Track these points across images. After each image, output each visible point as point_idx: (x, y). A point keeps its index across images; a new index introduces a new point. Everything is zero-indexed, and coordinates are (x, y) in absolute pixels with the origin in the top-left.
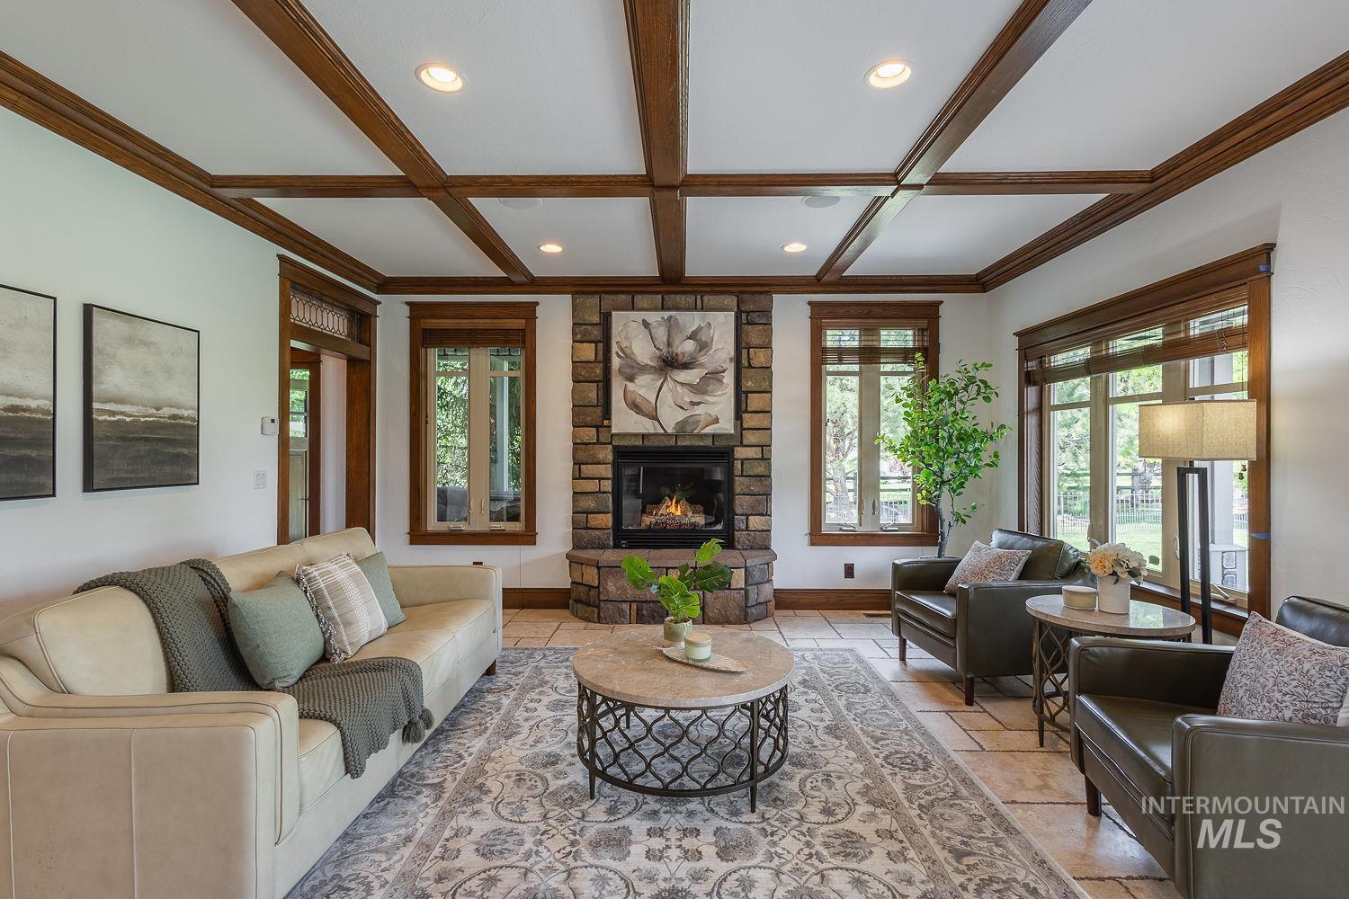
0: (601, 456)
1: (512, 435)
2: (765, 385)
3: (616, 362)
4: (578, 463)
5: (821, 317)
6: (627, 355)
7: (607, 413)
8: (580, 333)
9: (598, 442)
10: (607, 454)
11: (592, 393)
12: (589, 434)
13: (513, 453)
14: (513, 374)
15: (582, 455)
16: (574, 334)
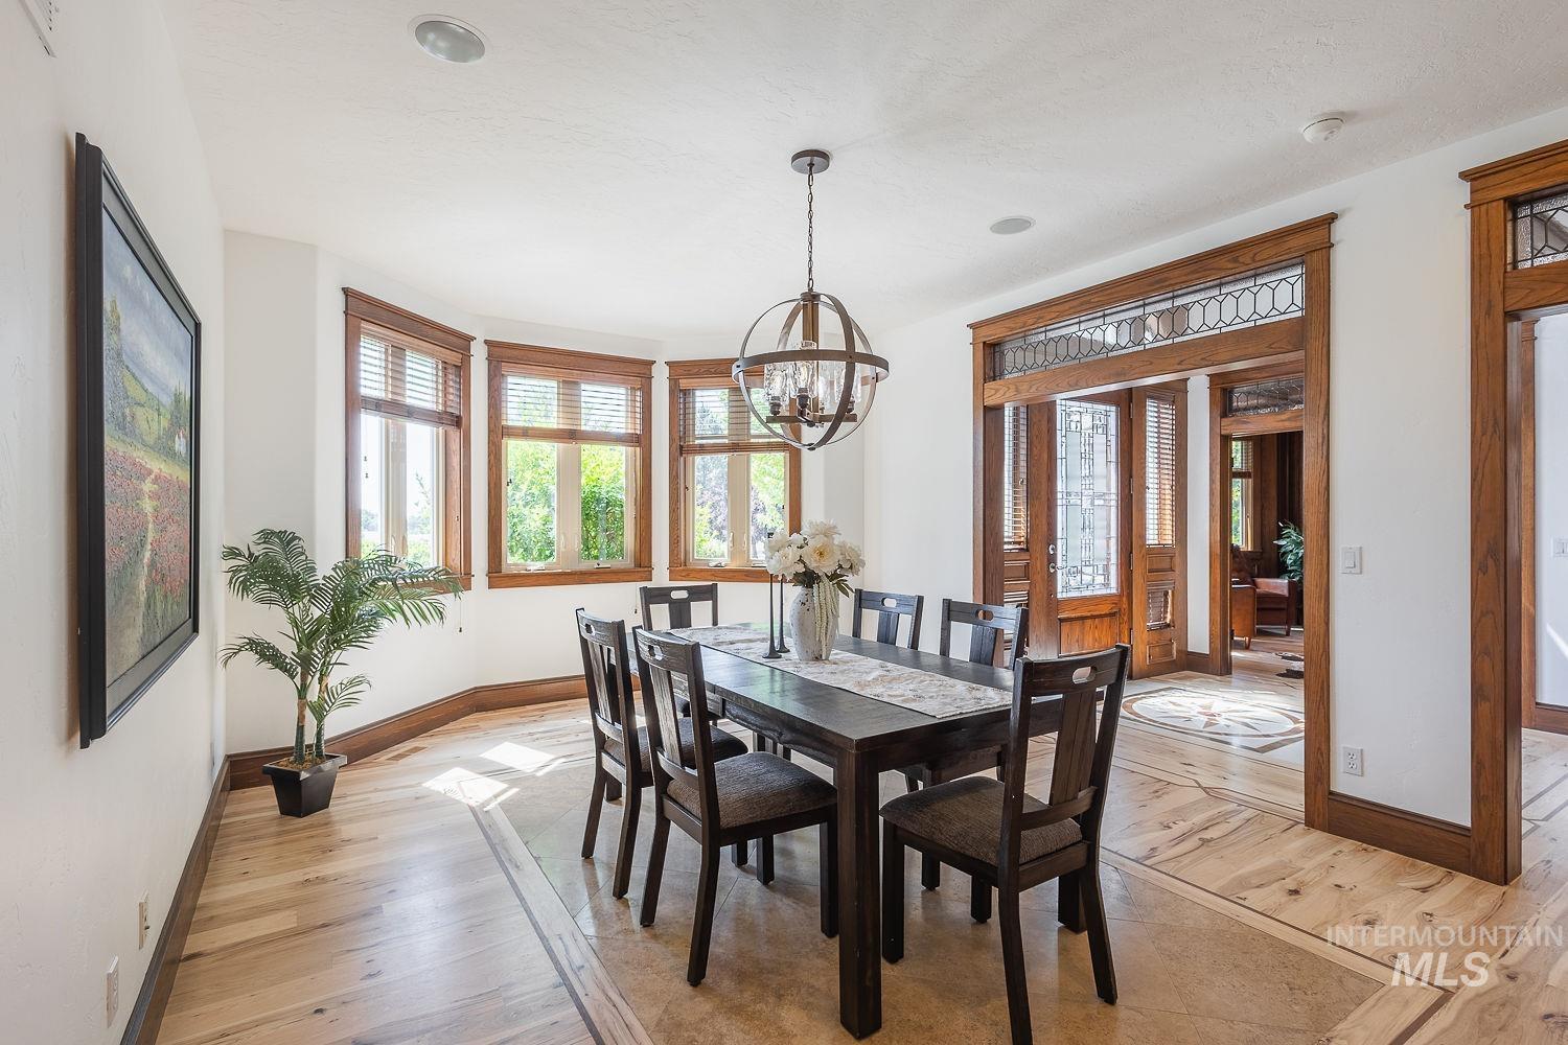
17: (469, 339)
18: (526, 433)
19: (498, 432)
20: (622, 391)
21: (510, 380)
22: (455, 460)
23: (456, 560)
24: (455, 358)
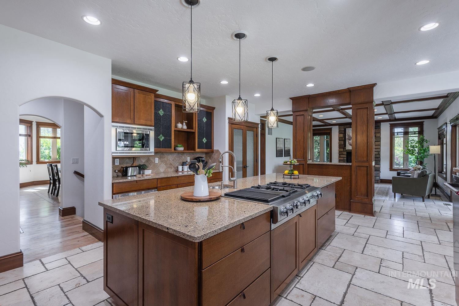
0: (344, 153)
1: (327, 149)
2: (379, 140)
3: (347, 137)
4: (339, 155)
5: (392, 127)
6: (349, 136)
7: (345, 146)
9: (344, 151)
10: (345, 153)
11: (342, 143)
12: (342, 150)
13: (327, 153)
14: (327, 140)
15: (340, 153)
16: (339, 133)
17: (32, 122)
18: (44, 137)
19: (38, 137)
20: (51, 129)
21: (41, 128)
22: (29, 142)
23: (30, 159)
24: (29, 125)
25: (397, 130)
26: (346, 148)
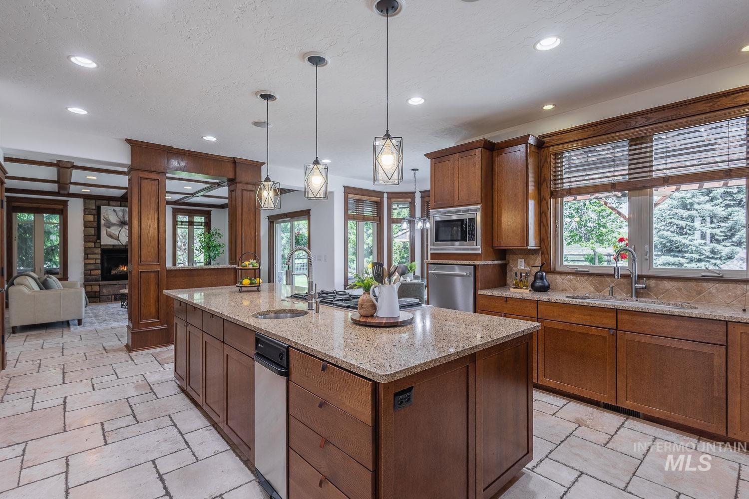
0: (96, 252)
3: (103, 222)
4: (86, 254)
5: (175, 212)
6: (107, 220)
7: (99, 237)
8: (86, 211)
9: (95, 247)
10: (99, 251)
11: (92, 231)
12: (91, 245)
15: (88, 252)
16: (84, 212)
25: (180, 218)
26: (100, 242)
